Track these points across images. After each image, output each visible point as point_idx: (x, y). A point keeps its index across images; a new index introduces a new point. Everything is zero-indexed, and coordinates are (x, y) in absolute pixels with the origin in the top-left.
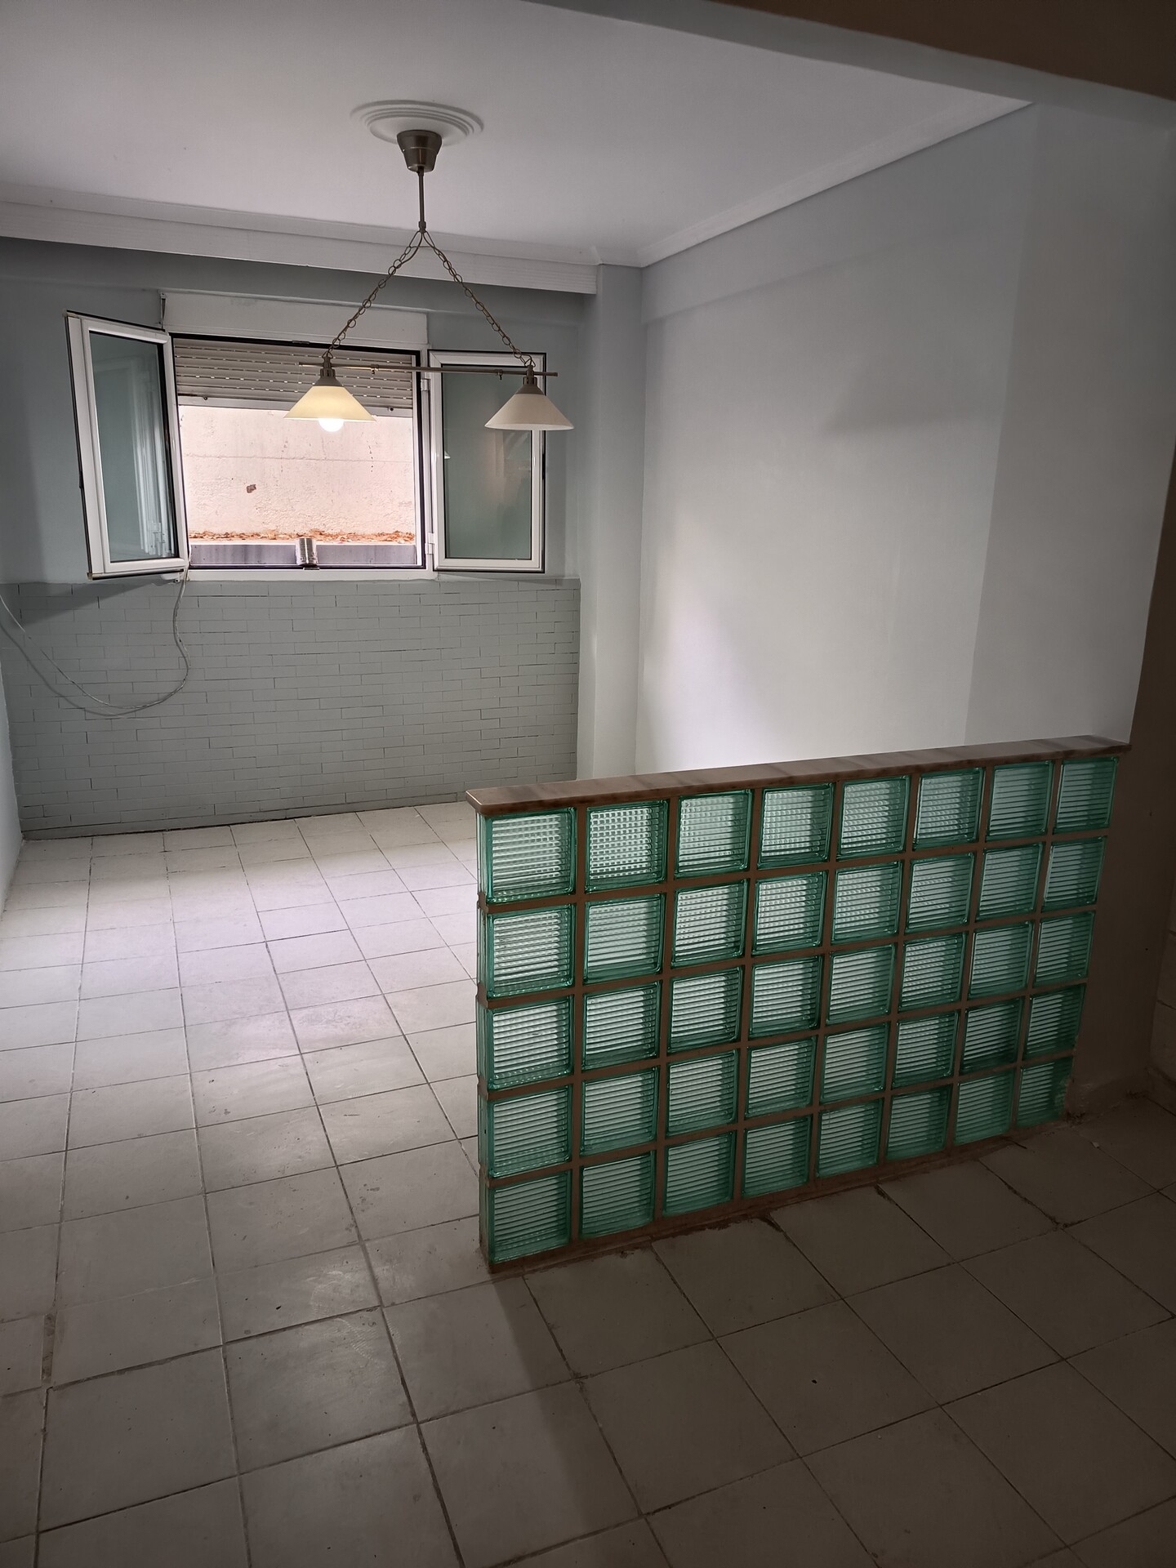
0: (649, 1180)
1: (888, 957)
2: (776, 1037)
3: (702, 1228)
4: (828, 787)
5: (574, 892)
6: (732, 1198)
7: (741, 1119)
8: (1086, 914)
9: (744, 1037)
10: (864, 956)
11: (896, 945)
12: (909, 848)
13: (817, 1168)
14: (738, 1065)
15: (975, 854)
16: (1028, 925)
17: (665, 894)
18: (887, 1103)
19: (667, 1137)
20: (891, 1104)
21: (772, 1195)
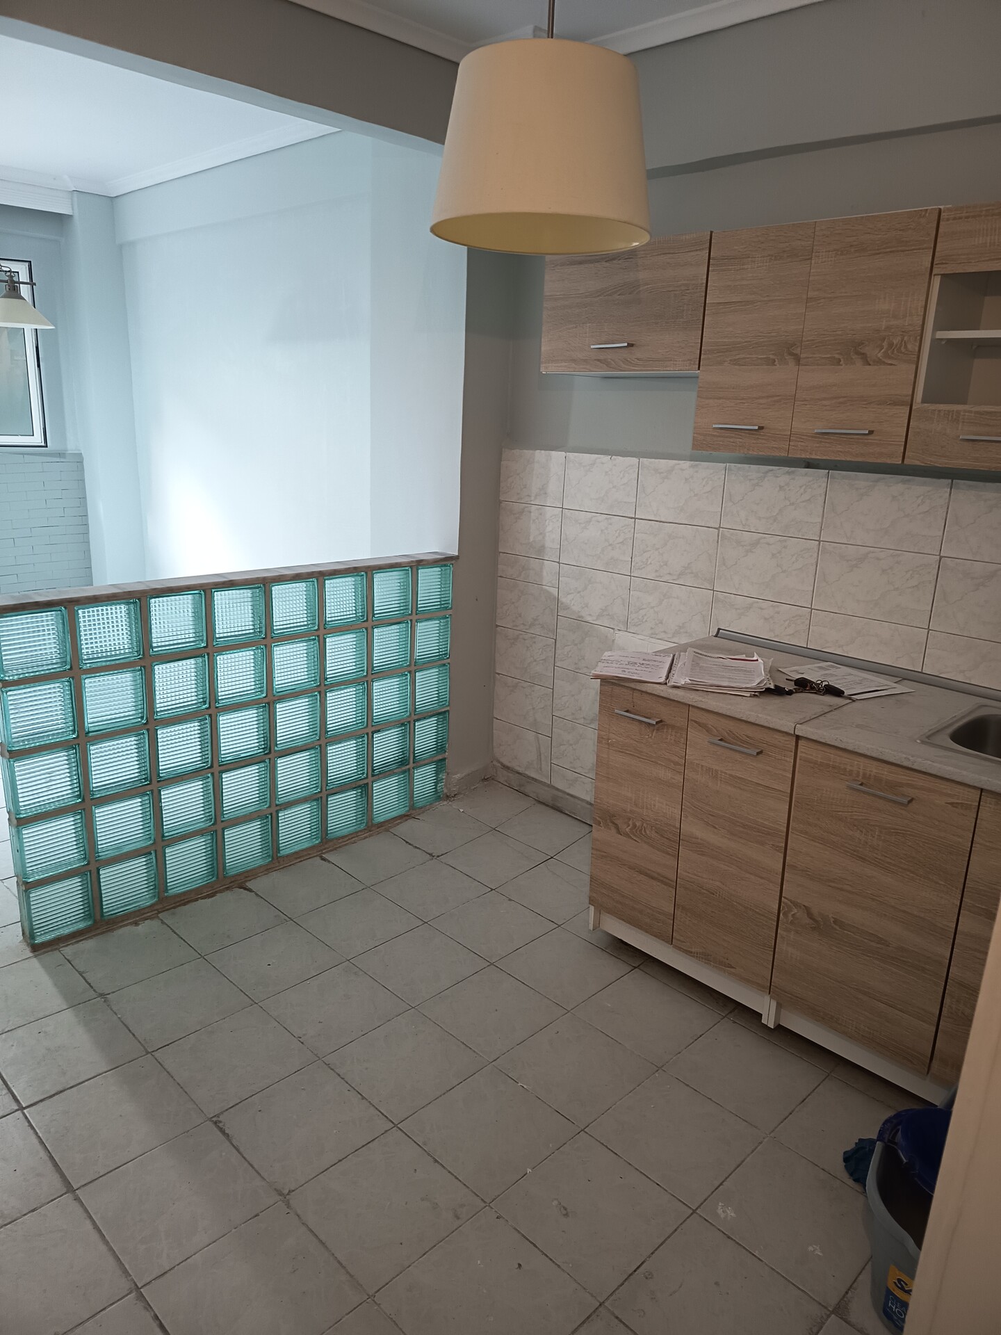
0: (153, 872)
1: (315, 701)
2: (240, 763)
3: (197, 900)
4: (260, 587)
5: (71, 669)
6: (217, 878)
7: (218, 822)
8: (444, 665)
9: (215, 765)
10: (300, 701)
11: (320, 692)
12: (322, 627)
13: (278, 850)
14: (213, 785)
15: (367, 629)
16: (407, 675)
17: (144, 667)
18: (324, 799)
19: (163, 840)
20: (327, 801)
21: (247, 872)
